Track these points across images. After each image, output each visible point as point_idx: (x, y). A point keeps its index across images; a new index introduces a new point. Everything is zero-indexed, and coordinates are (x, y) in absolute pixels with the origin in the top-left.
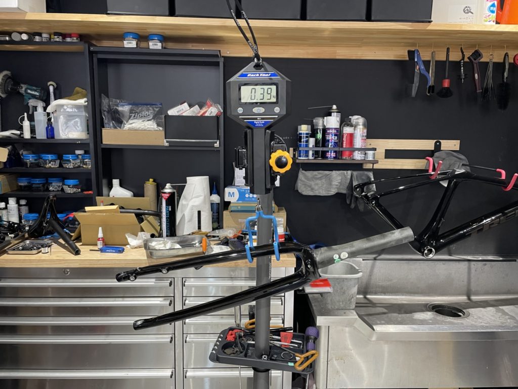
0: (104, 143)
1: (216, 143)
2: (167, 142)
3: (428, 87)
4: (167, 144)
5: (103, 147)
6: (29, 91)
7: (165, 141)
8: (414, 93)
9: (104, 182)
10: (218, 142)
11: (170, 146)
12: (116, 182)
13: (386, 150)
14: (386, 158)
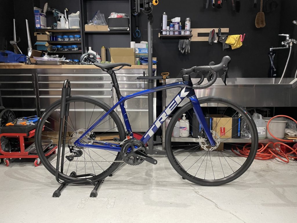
0: (86, 30)
1: (128, 29)
2: (109, 29)
3: (212, 4)
4: (109, 30)
5: (85, 32)
6: (56, 11)
7: (108, 29)
8: (207, 7)
9: (86, 48)
10: (129, 28)
11: (110, 31)
12: (90, 48)
13: (198, 33)
14: (198, 36)
